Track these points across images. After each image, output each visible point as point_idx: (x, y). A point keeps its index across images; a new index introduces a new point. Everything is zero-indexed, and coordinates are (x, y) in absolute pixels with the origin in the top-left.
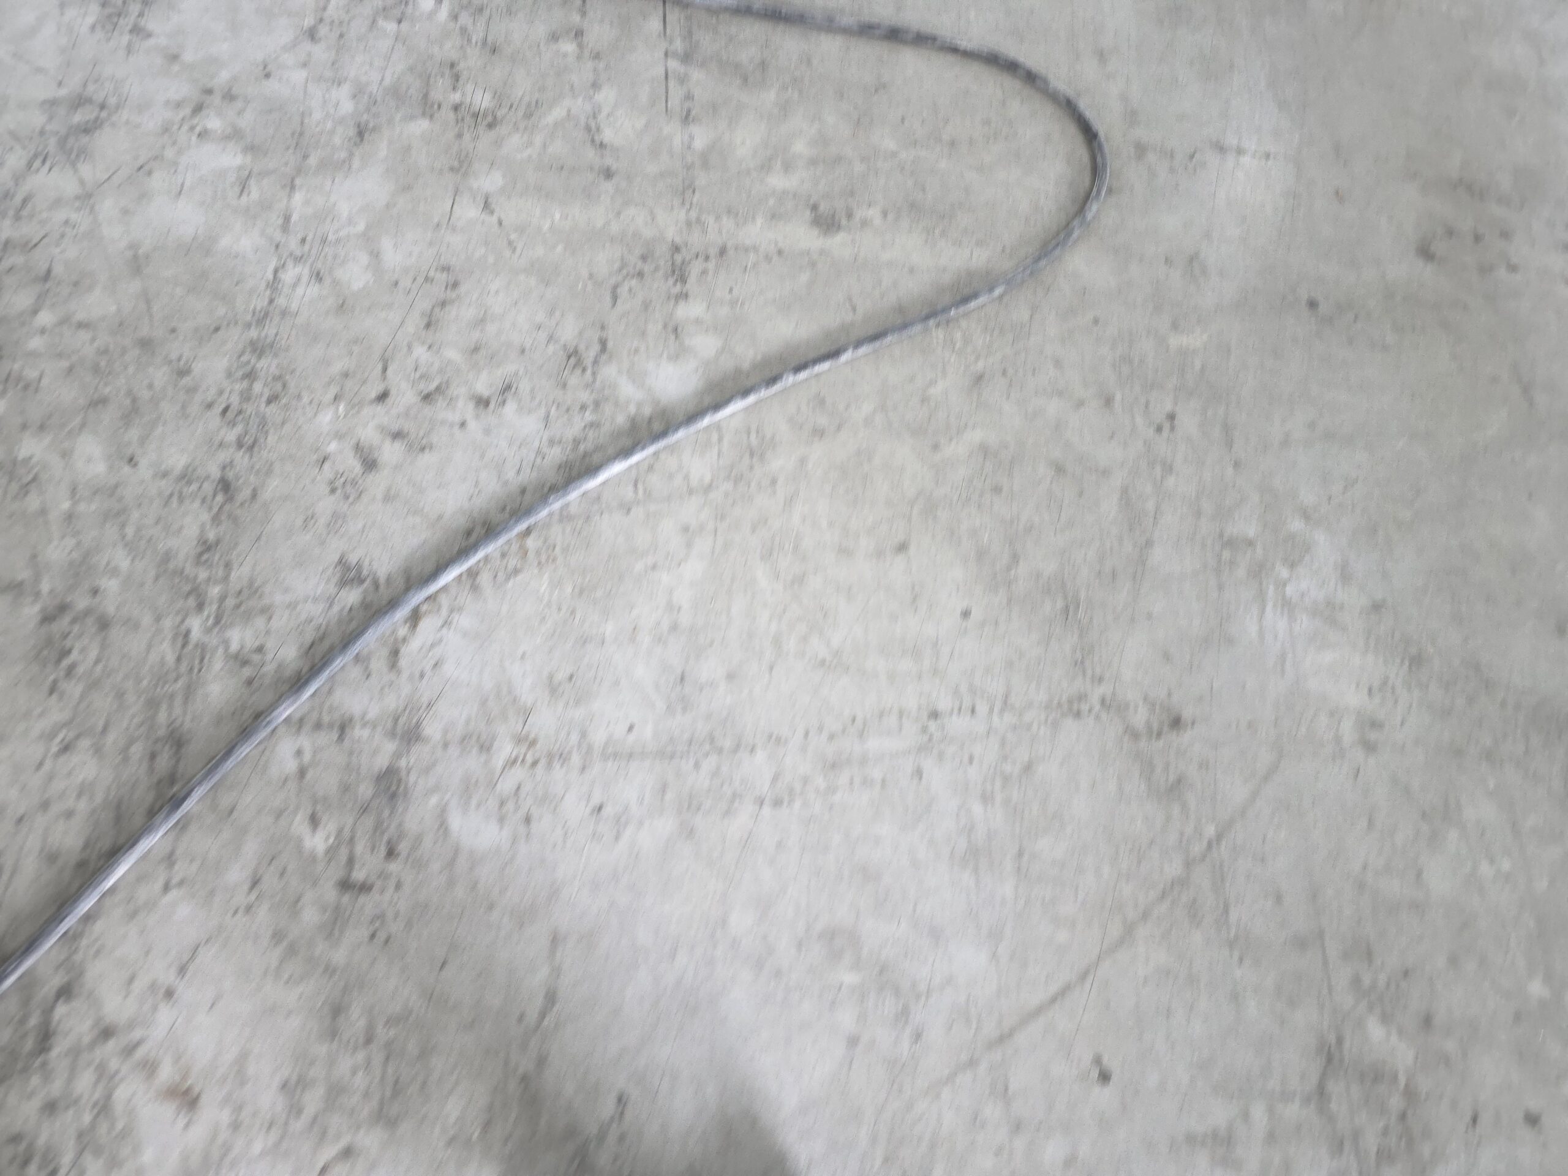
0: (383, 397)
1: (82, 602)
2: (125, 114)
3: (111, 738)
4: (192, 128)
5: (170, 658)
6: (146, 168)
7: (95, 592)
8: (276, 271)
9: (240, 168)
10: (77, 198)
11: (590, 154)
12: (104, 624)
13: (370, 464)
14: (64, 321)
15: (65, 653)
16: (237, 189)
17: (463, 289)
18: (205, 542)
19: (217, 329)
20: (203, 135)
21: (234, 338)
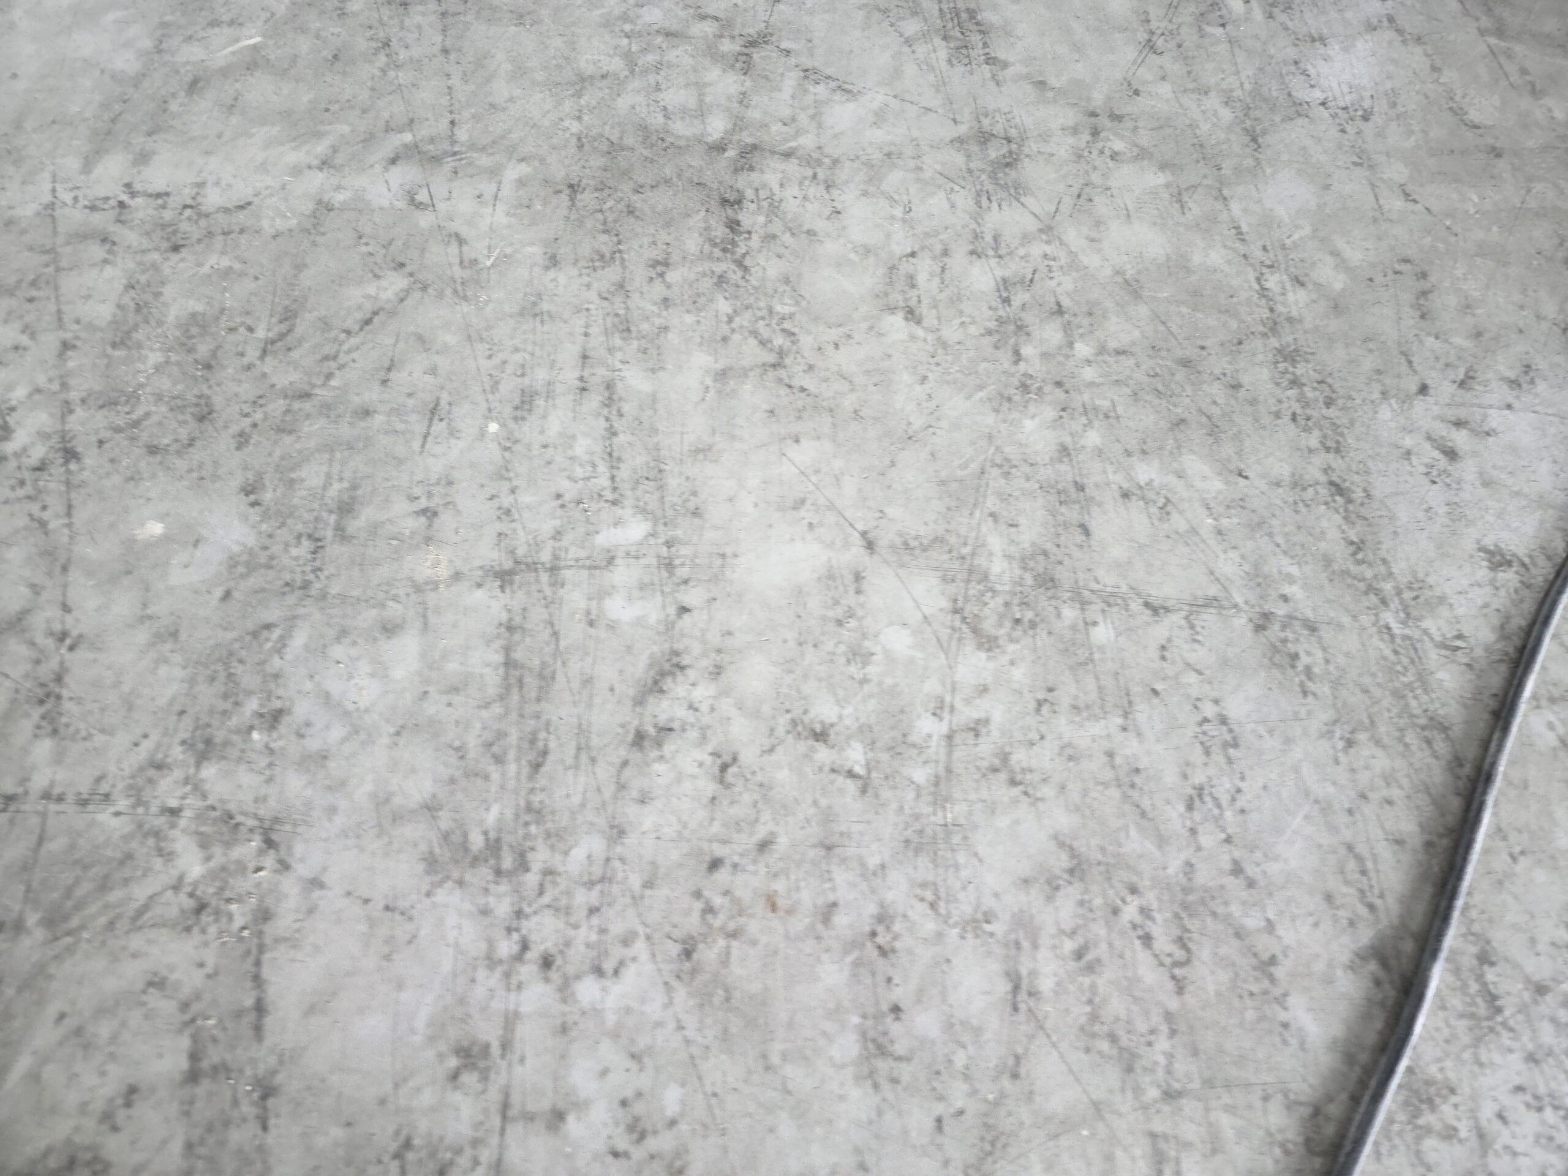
0: (1423, 389)
1: (1281, 610)
2: (1032, 147)
3: (1382, 729)
4: (1102, 152)
5: (1388, 652)
6: (1084, 196)
7: (1285, 598)
8: (1258, 280)
9: (1167, 186)
10: (1041, 231)
11: (1470, 134)
12: (1312, 628)
13: (1451, 454)
14: (1102, 350)
15: (1295, 657)
16: (1177, 206)
17: (1433, 279)
18: (1352, 543)
19: (1240, 343)
20: (1114, 156)
21: (1261, 349)
